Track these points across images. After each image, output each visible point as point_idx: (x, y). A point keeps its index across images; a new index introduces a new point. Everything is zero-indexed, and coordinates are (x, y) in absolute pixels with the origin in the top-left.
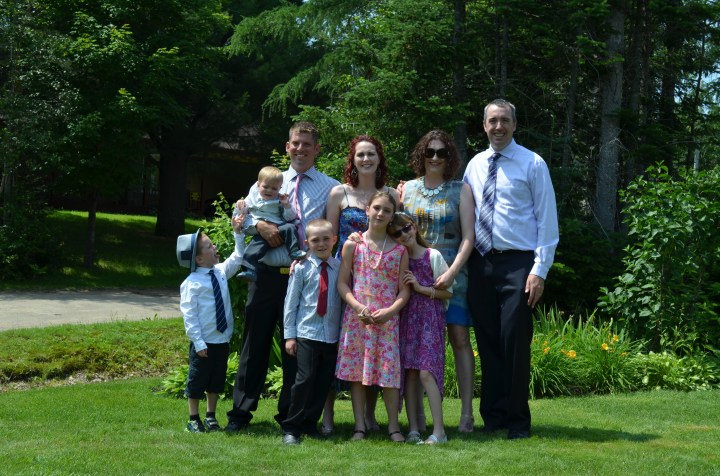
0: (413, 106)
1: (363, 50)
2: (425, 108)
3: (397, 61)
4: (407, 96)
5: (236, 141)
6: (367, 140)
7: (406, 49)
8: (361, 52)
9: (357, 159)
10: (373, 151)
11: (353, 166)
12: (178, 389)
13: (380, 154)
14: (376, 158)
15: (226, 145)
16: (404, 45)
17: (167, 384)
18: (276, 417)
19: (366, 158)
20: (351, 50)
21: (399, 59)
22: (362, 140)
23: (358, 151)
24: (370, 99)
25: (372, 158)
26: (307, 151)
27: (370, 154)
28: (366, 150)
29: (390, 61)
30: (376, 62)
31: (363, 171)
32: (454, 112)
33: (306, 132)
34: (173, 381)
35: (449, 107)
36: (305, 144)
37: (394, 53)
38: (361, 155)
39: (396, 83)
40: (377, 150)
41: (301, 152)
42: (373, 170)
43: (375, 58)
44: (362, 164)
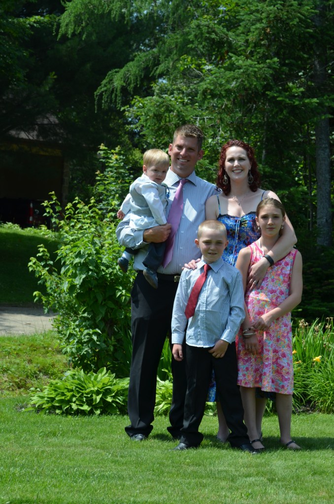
0: (274, 97)
1: (216, 34)
2: (287, 100)
3: (255, 46)
4: (267, 87)
5: (34, 130)
6: (238, 145)
7: (266, 34)
8: (213, 36)
9: (228, 164)
10: (244, 156)
11: (224, 172)
12: (50, 405)
13: (251, 159)
14: (247, 164)
15: (23, 135)
16: (264, 29)
17: (35, 400)
18: (169, 429)
19: (236, 163)
20: (202, 34)
21: (257, 45)
22: (233, 145)
23: (228, 156)
24: (226, 91)
25: (243, 163)
26: (190, 156)
27: (240, 159)
28: (236, 155)
29: (247, 46)
30: (231, 48)
31: (234, 177)
32: (320, 104)
33: (192, 136)
34: (42, 398)
35: (315, 100)
36: (189, 149)
37: (252, 37)
38: (232, 160)
39: (255, 72)
40: (248, 155)
41: (184, 157)
42: (244, 175)
43: (230, 44)
44: (232, 169)
